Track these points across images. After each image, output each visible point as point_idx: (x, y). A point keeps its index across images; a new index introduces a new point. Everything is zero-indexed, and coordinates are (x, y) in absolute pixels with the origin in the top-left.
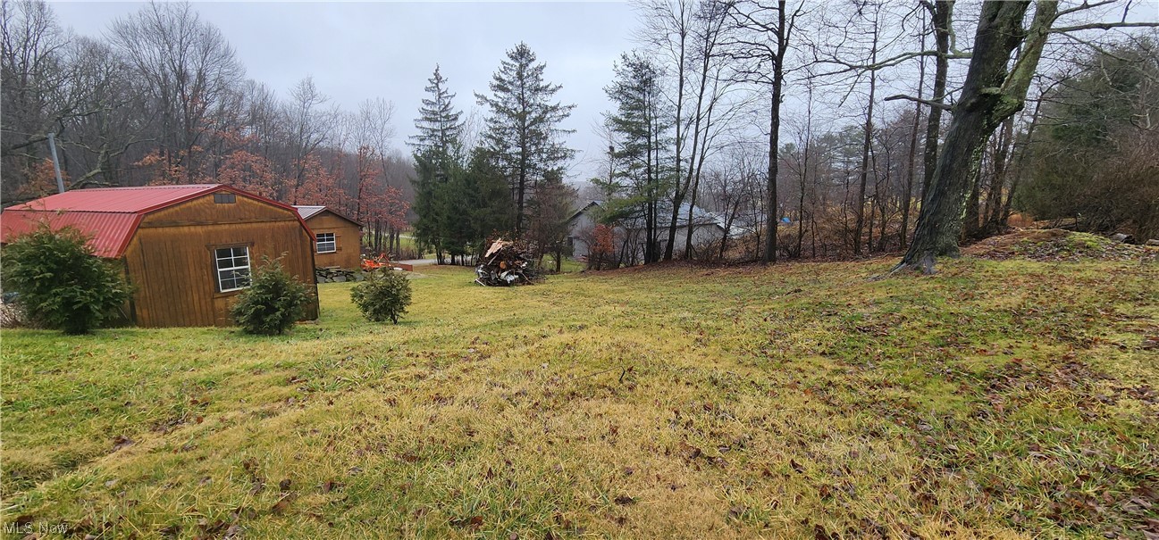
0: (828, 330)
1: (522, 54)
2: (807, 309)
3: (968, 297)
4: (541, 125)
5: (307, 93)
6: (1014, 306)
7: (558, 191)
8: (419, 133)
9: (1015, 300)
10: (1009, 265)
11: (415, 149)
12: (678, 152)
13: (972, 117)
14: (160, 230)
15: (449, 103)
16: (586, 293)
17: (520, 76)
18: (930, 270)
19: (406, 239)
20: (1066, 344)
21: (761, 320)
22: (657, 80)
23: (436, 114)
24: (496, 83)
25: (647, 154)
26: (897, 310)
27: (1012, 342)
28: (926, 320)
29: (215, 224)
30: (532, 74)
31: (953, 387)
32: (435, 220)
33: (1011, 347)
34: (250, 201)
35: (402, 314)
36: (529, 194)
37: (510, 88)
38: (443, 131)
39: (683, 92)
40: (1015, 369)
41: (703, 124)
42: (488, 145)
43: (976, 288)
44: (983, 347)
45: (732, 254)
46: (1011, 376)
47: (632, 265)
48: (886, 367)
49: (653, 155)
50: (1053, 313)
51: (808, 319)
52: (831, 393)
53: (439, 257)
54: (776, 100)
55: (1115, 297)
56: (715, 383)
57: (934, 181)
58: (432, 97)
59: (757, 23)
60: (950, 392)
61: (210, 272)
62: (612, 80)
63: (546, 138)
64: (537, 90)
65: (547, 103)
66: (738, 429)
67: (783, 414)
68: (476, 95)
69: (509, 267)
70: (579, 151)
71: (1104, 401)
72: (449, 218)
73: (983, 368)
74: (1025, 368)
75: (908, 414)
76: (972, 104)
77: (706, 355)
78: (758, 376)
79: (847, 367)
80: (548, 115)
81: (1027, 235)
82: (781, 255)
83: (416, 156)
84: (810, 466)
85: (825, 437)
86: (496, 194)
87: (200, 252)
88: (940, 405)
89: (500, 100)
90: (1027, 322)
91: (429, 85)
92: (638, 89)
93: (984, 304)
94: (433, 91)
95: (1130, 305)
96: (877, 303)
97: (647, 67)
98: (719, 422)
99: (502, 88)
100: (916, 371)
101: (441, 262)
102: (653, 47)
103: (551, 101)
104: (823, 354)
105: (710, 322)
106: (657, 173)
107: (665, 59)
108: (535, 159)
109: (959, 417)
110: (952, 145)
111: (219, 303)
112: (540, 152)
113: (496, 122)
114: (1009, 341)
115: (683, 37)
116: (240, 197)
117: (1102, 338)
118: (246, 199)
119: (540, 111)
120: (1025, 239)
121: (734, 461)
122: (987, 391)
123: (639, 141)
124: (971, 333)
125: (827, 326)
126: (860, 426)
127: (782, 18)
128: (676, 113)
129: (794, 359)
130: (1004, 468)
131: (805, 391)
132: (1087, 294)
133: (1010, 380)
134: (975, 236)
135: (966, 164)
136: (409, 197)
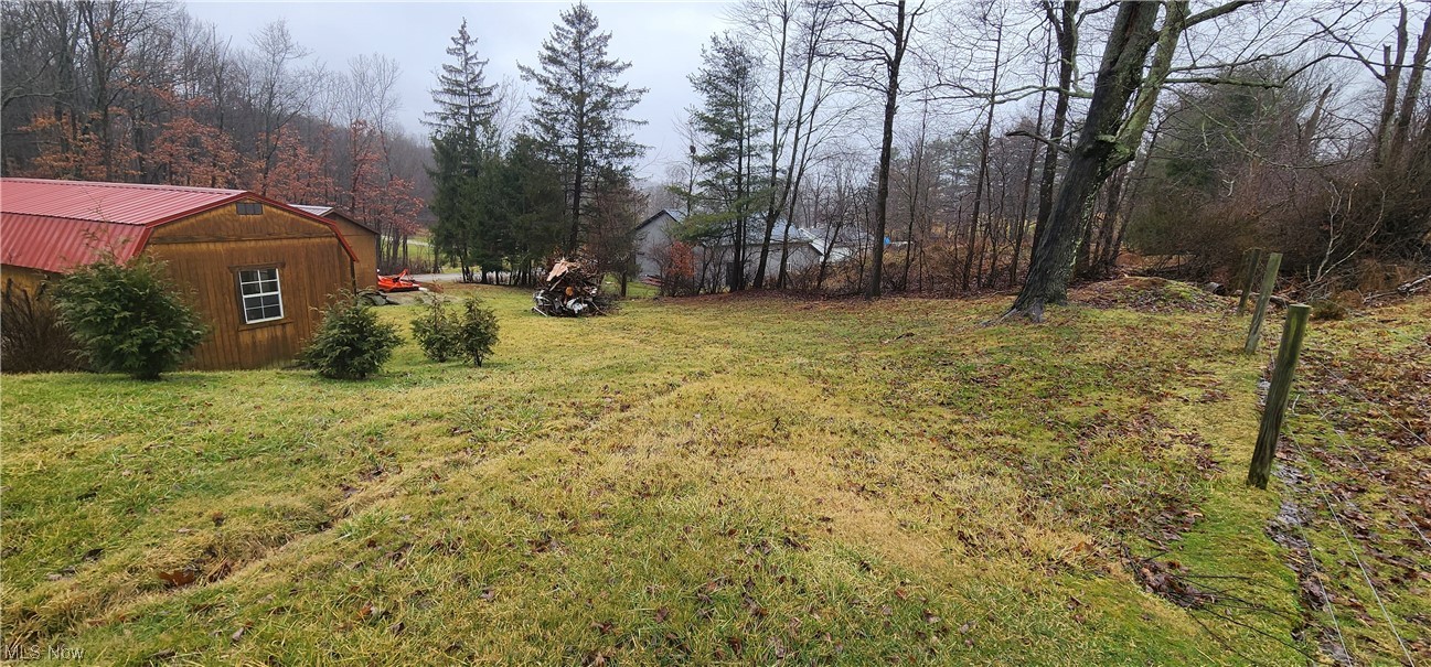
0: (945, 380)
1: (580, 18)
2: (923, 358)
3: (1071, 349)
4: (604, 113)
5: (278, 42)
6: (1109, 360)
7: (624, 197)
8: (439, 109)
9: (1110, 353)
10: (1111, 314)
11: (434, 130)
12: (775, 161)
13: (1088, 163)
14: (173, 247)
15: (480, 72)
16: (675, 328)
17: (578, 48)
18: (1038, 319)
19: (419, 246)
20: (1144, 397)
21: (880, 369)
22: (751, 72)
23: (459, 85)
24: (547, 53)
25: (737, 161)
26: (1008, 361)
27: (1102, 394)
28: (1033, 372)
29: (239, 240)
30: (594, 45)
31: (1051, 434)
32: (462, 225)
33: (1101, 399)
34: (279, 212)
35: (486, 356)
36: (587, 199)
37: (565, 61)
38: (471, 108)
39: (783, 89)
40: (1102, 419)
41: (804, 130)
42: (534, 132)
43: (1079, 340)
44: (1079, 399)
45: (830, 284)
46: (1098, 425)
47: (713, 292)
48: (997, 417)
49: (745, 162)
50: (1140, 368)
51: (926, 368)
52: (953, 441)
53: (466, 272)
54: (891, 110)
55: (1191, 353)
56: (855, 432)
57: (1048, 225)
58: (456, 62)
59: (874, 19)
60: (1049, 439)
61: (233, 299)
62: (698, 67)
63: (609, 128)
64: (601, 66)
65: (612, 85)
66: (886, 470)
67: (919, 458)
68: (520, 67)
69: (576, 294)
70: (651, 148)
71: (1162, 446)
72: (481, 224)
73: (1076, 418)
74: (1110, 418)
75: (1015, 458)
76: (1089, 150)
77: (838, 405)
78: (889, 425)
79: (963, 417)
80: (613, 100)
81: (1131, 282)
82: (885, 287)
83: (434, 139)
84: (946, 496)
85: (953, 476)
86: (546, 197)
87: (221, 274)
88: (1040, 450)
89: (551, 75)
90: (1117, 376)
91: (453, 46)
92: (729, 80)
93: (1083, 357)
94: (459, 55)
95: (1201, 361)
96: (989, 353)
97: (741, 54)
98: (870, 466)
99: (553, 61)
100: (1023, 421)
101: (469, 280)
102: (750, 30)
103: (617, 81)
104: (942, 404)
105: (828, 370)
106: (749, 184)
107: (763, 47)
108: (594, 155)
109: (1055, 460)
110: (1068, 191)
111: (245, 338)
112: (602, 146)
113: (544, 104)
114: (1100, 393)
115: (786, 21)
116: (268, 208)
117: (1172, 392)
118: (274, 210)
119: (602, 94)
120: (1128, 286)
121: (891, 494)
122: (1078, 438)
123: (729, 145)
124: (1071, 386)
125: (944, 376)
126: (978, 468)
127: (901, 16)
128: (773, 114)
129: (917, 409)
130: (1082, 496)
131: (931, 439)
132: (1171, 348)
133: (1097, 428)
134: (1084, 275)
135: (1079, 210)
136: (424, 193)
